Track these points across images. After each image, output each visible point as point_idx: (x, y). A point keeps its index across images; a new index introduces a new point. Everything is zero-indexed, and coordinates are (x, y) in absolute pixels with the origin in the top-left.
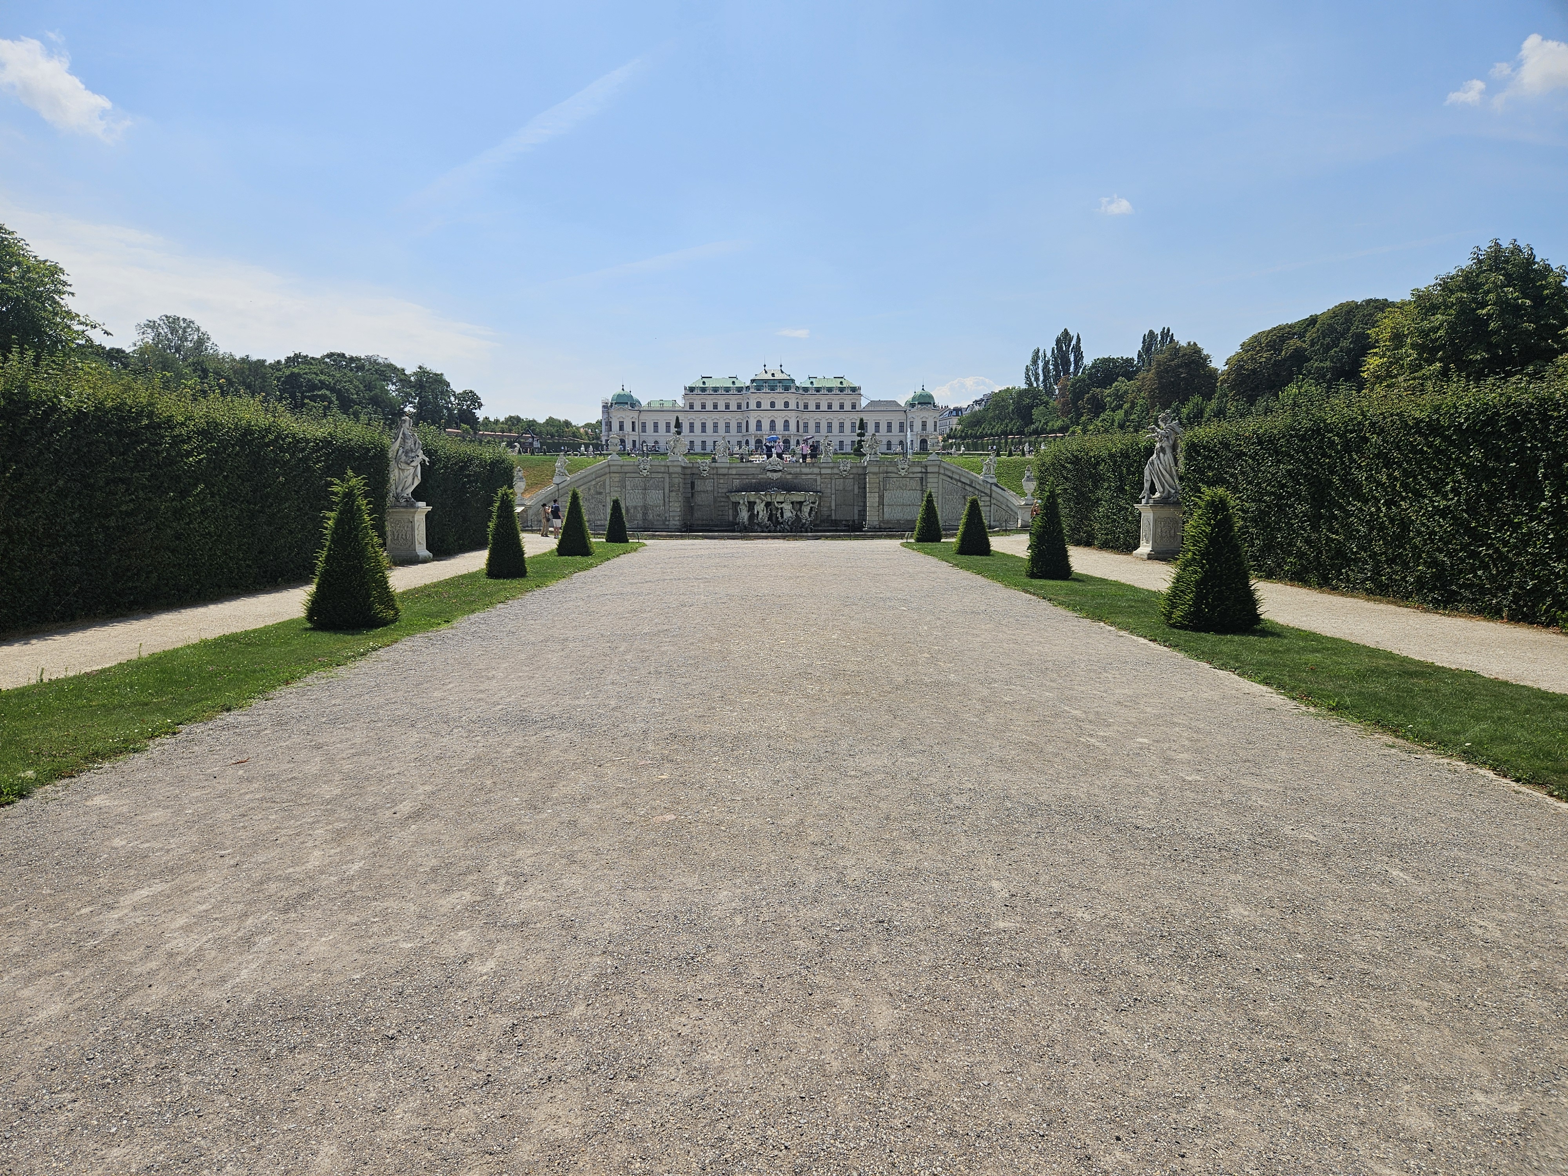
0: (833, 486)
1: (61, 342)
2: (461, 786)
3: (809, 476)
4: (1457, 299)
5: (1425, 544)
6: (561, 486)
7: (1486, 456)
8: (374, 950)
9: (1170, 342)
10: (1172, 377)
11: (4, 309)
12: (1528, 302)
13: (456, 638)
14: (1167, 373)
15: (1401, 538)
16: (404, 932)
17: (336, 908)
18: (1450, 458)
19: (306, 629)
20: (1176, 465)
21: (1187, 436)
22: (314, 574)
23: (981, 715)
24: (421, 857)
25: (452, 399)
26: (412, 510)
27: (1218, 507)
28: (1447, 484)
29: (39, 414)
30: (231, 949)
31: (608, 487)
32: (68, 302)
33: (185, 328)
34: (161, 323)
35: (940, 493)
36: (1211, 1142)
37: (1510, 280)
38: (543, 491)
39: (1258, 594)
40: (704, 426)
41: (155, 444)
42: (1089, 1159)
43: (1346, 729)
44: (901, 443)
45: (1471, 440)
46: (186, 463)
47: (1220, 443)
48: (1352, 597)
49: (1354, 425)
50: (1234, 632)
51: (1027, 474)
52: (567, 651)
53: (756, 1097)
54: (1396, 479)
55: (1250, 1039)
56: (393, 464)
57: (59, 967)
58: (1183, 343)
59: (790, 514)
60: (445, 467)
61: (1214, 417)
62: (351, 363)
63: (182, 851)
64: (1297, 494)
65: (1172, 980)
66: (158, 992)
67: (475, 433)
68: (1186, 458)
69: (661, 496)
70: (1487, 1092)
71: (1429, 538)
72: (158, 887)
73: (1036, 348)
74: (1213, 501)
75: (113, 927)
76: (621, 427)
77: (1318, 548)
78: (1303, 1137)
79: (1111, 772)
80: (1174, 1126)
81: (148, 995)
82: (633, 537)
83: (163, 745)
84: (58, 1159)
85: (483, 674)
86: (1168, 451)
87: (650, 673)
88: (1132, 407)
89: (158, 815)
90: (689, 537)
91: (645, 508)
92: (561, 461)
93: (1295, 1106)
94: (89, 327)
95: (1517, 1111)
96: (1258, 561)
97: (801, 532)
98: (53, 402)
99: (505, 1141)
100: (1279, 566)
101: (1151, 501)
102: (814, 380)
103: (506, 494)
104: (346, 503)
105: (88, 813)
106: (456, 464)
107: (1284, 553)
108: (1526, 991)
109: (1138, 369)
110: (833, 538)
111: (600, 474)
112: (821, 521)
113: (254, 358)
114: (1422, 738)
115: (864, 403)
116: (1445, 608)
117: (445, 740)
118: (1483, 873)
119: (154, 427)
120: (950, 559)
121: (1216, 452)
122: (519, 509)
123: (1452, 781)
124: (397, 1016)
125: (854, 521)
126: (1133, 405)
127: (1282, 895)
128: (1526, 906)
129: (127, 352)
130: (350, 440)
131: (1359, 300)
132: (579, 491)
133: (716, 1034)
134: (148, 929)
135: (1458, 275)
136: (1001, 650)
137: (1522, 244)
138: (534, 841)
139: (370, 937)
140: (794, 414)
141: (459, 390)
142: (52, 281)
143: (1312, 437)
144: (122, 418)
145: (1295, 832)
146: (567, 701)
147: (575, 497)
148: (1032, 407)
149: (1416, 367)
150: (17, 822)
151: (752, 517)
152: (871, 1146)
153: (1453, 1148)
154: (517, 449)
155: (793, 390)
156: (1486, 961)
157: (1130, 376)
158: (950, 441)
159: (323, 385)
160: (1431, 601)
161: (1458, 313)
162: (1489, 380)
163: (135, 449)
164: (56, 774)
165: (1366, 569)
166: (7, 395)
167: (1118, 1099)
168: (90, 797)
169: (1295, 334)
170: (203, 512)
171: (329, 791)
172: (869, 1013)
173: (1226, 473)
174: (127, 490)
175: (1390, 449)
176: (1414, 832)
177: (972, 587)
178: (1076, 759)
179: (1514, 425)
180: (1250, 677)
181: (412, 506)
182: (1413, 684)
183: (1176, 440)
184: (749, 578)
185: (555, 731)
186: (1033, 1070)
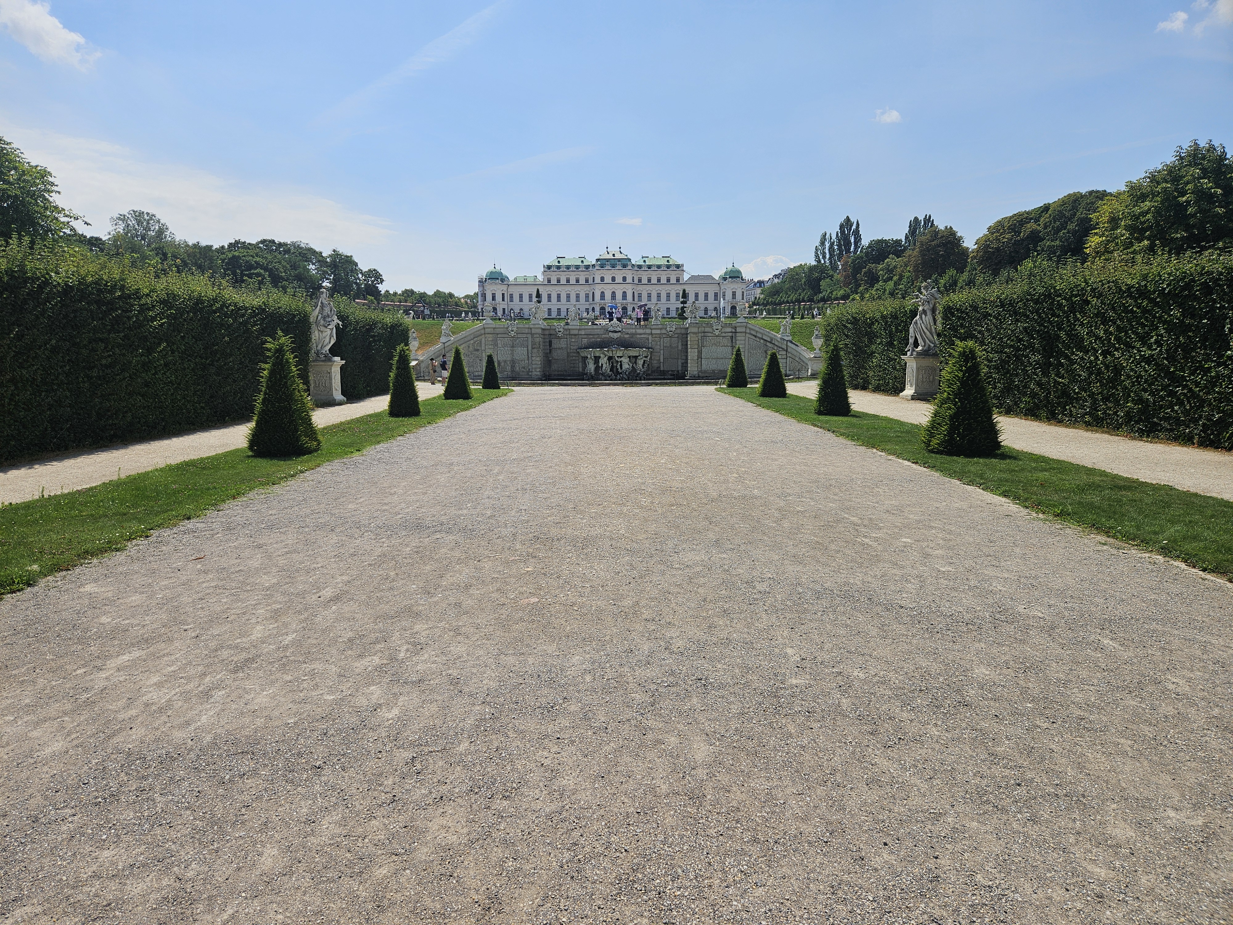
0: (662, 343)
1: (51, 231)
2: (371, 577)
3: (643, 336)
4: (1162, 188)
5: (1133, 386)
6: (446, 345)
7: (1183, 314)
8: (304, 701)
9: (931, 226)
10: (932, 254)
11: (5, 205)
12: (1219, 191)
13: (366, 463)
14: (929, 251)
15: (1114, 381)
16: (327, 687)
17: (274, 669)
18: (1154, 317)
19: (249, 457)
20: (935, 324)
21: (943, 301)
22: (253, 413)
23: (778, 521)
24: (340, 630)
25: (360, 276)
26: (330, 363)
27: (968, 356)
28: (1152, 337)
29: (35, 287)
30: (194, 700)
31: (483, 345)
32: (55, 199)
33: (148, 220)
34: (130, 216)
35: (747, 348)
36: (959, 847)
37: (1205, 173)
38: (433, 349)
39: (999, 425)
40: (559, 296)
41: (127, 311)
42: (863, 859)
43: (1068, 531)
44: (716, 309)
45: (1171, 302)
46: (151, 326)
47: (971, 306)
48: (1074, 428)
49: (1078, 291)
50: (980, 456)
51: (816, 333)
52: (453, 473)
53: (602, 812)
54: (1111, 333)
55: (990, 768)
56: (314, 326)
57: (60, 715)
58: (941, 227)
59: (628, 366)
60: (355, 329)
61: (966, 285)
62: (280, 248)
63: (155, 626)
64: (1031, 346)
65: (929, 724)
66: (138, 733)
67: (379, 303)
68: (943, 319)
69: (525, 353)
70: (1177, 810)
71: (1136, 381)
72: (137, 653)
73: (823, 232)
74: (965, 352)
75: (102, 684)
76: (494, 298)
77: (1048, 390)
78: (1031, 844)
79: (881, 565)
80: (929, 835)
81: (130, 735)
82: (504, 384)
83: (139, 545)
84: (62, 858)
85: (387, 491)
86: (929, 313)
87: (517, 490)
88: (900, 279)
89: (136, 599)
90: (548, 385)
91: (513, 362)
92: (446, 325)
93: (1025, 820)
94: (72, 219)
95: (1200, 824)
96: (1000, 400)
97: (636, 380)
98: (45, 278)
99: (407, 845)
100: (1016, 404)
101: (915, 353)
102: (646, 259)
103: (403, 350)
104: (278, 357)
105: (81, 597)
106: (363, 327)
107: (1020, 393)
108: (1209, 732)
109: (906, 248)
110: (662, 384)
111: (477, 335)
112: (652, 372)
113: (203, 243)
114: (1128, 537)
115: (686, 277)
116: (1148, 436)
117: (358, 541)
118: (1176, 641)
119: (125, 297)
120: (754, 401)
121: (967, 314)
122: (413, 363)
123: (1152, 571)
124: (323, 751)
125: (678, 371)
126: (901, 277)
127: (1015, 659)
128: (1210, 667)
129: (104, 239)
130: (279, 308)
131: (1084, 190)
132: (461, 348)
133: (571, 764)
134: (129, 685)
135: (1164, 170)
136: (794, 471)
137: (1216, 144)
138: (428, 619)
139: (301, 691)
140: (630, 286)
141: (365, 269)
142: (43, 182)
143: (1044, 301)
144: (99, 290)
145: (1026, 610)
146: (453, 511)
147: (457, 353)
148: (820, 280)
149: (1128, 245)
150: (26, 604)
151: (598, 368)
152: (692, 849)
153: (1150, 852)
154: (411, 316)
155: (630, 267)
156: (1177, 709)
157: (899, 254)
158: (755, 307)
159: (258, 265)
160: (1137, 431)
161: (1163, 200)
162: (1188, 254)
163: (111, 315)
164: (56, 568)
165: (1085, 405)
166: (9, 272)
167: (885, 815)
168: (82, 585)
169: (1031, 219)
170: (166, 365)
171: (267, 580)
172: (690, 749)
173: (975, 330)
174: (105, 348)
175: (1107, 310)
176: (1121, 610)
177: (772, 422)
178: (853, 554)
179: (1207, 289)
180: (992, 491)
181: (330, 360)
182: (1122, 496)
183: (935, 304)
184: (595, 416)
185: (444, 535)
186: (819, 792)
